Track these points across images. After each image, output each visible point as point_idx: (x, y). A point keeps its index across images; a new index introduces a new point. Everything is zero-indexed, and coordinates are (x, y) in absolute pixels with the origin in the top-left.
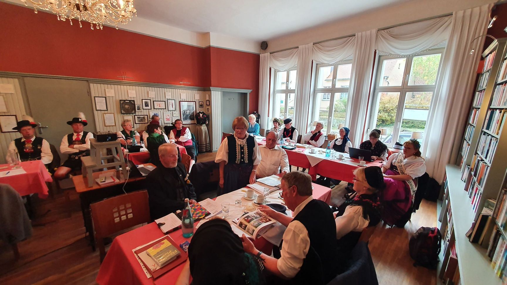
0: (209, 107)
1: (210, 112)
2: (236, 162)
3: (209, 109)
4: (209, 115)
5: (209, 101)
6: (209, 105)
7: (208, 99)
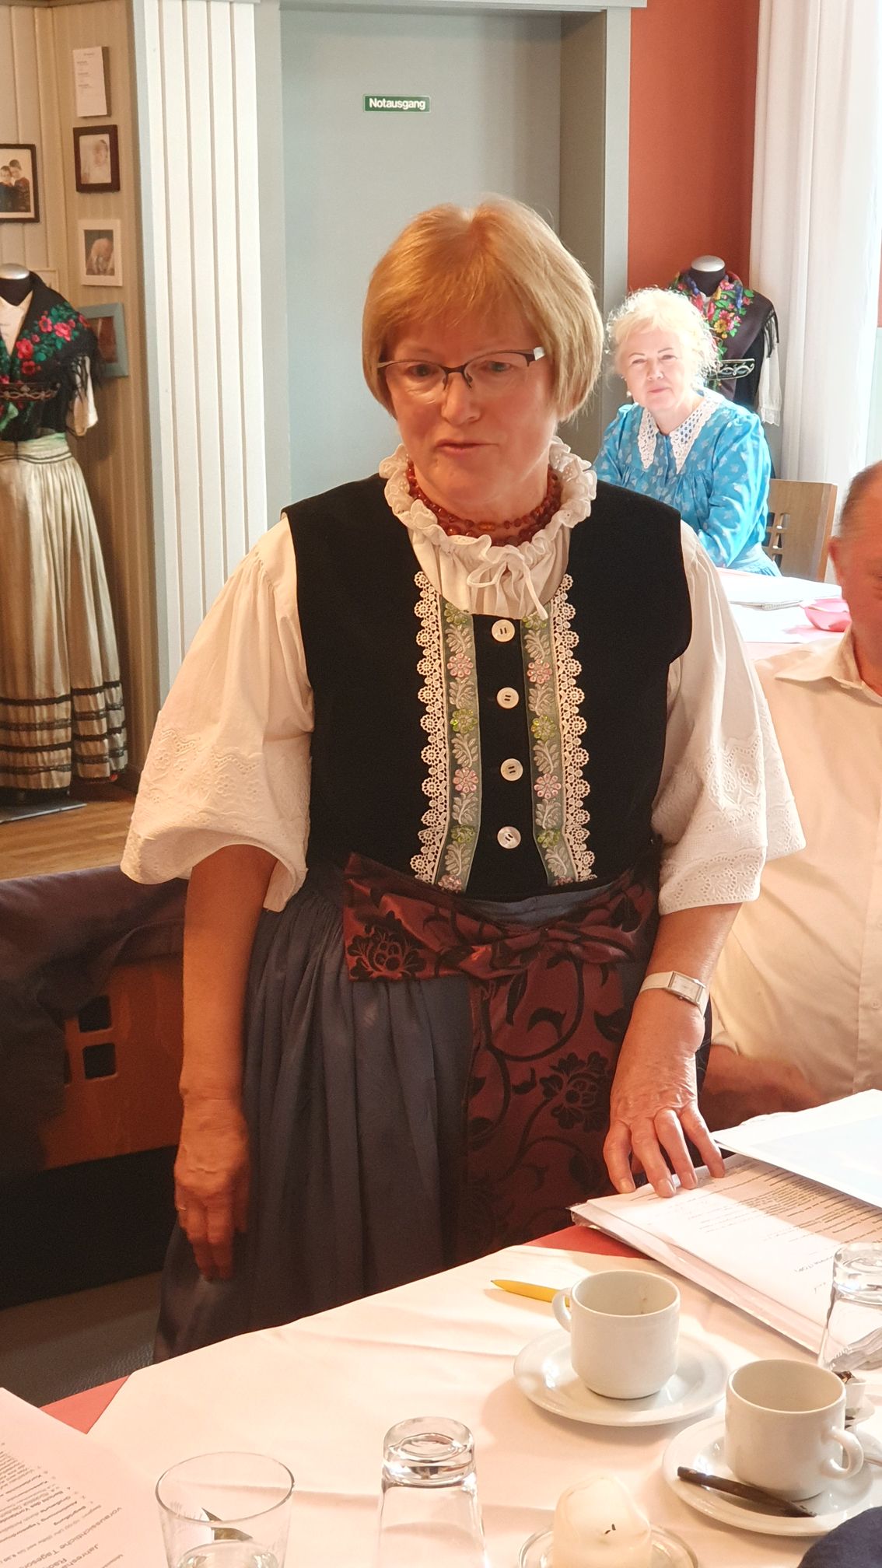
0: (107, 215)
1: (118, 280)
2: (416, 863)
3: (108, 234)
4: (108, 321)
5: (113, 131)
6: (114, 186)
7: (90, 103)
